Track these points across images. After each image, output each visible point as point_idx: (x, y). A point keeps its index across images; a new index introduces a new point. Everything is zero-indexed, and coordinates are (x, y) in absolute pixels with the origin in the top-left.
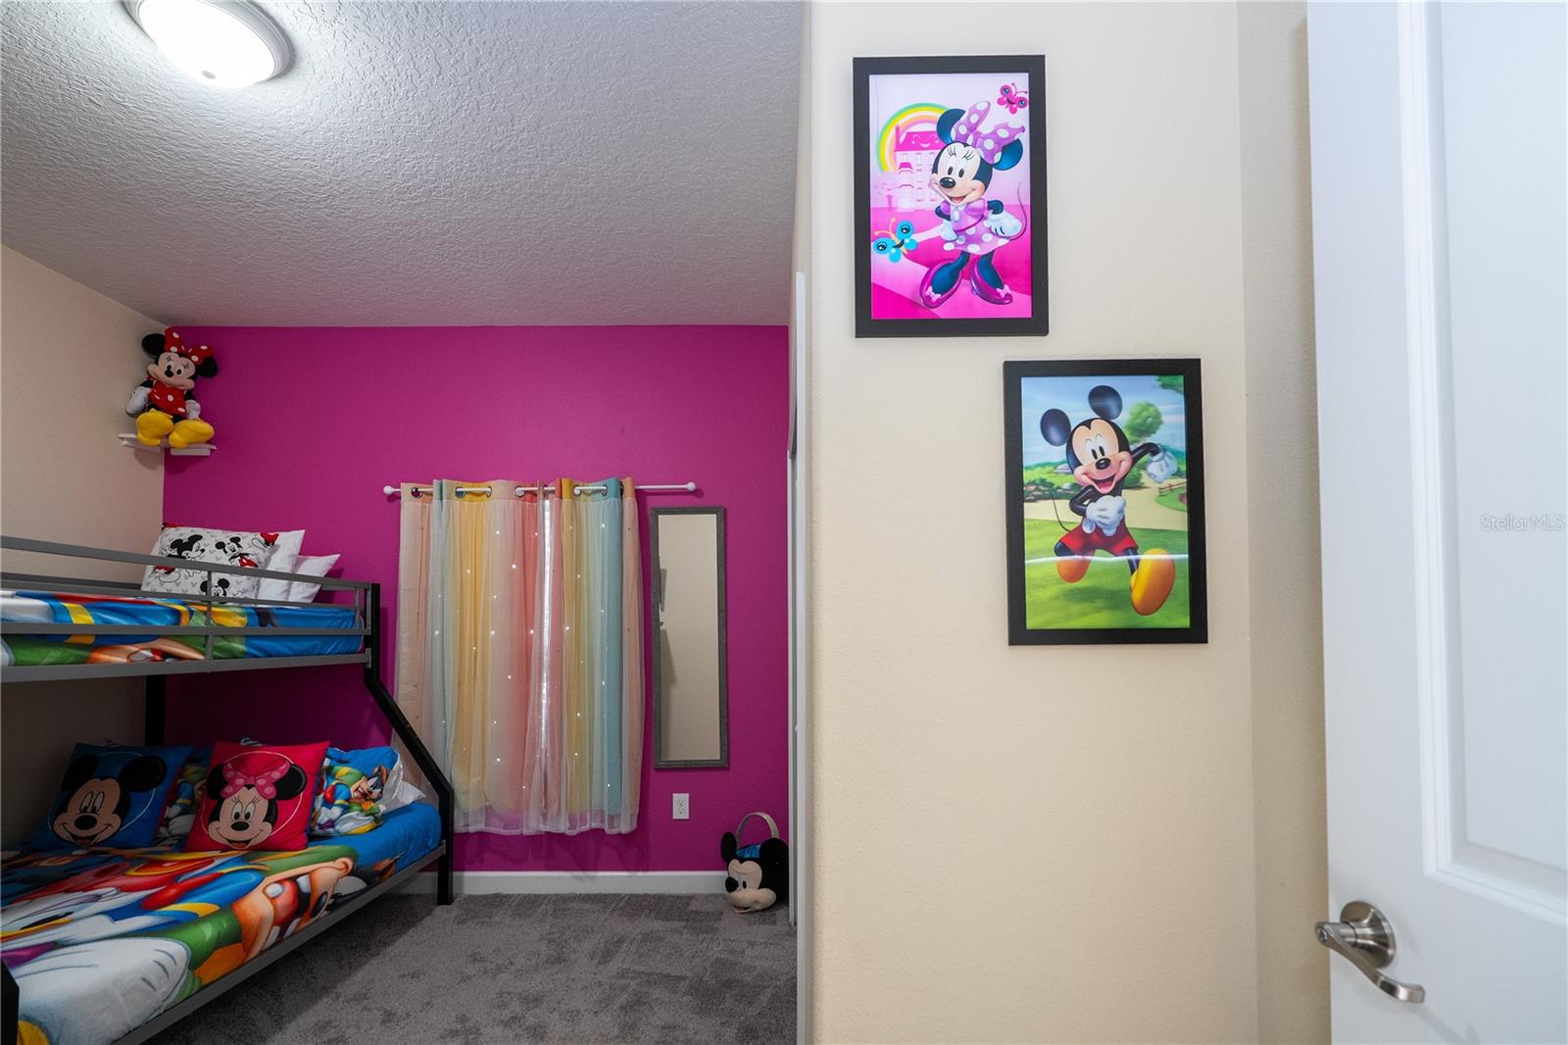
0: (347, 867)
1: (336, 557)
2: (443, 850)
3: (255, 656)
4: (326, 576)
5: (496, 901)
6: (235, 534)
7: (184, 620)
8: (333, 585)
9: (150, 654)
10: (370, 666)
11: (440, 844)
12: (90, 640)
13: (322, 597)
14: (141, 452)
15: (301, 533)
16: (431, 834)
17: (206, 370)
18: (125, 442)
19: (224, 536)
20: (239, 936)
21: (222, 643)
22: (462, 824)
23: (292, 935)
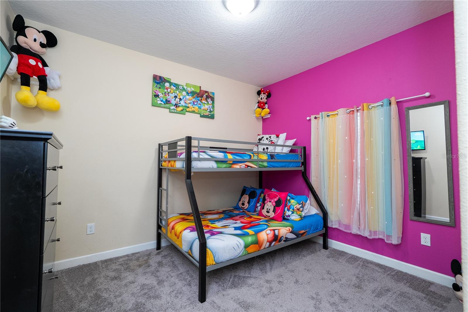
0: (290, 230)
1: (296, 139)
2: (324, 231)
3: (270, 167)
4: (293, 145)
5: (342, 254)
6: (270, 136)
7: (252, 158)
8: (295, 148)
9: (244, 166)
10: (303, 171)
11: (323, 229)
12: (232, 162)
13: (292, 151)
14: (257, 118)
15: (286, 133)
16: (319, 225)
17: (269, 96)
18: (254, 117)
19: (268, 136)
20: (257, 243)
21: (260, 163)
22: (331, 224)
23: (273, 246)
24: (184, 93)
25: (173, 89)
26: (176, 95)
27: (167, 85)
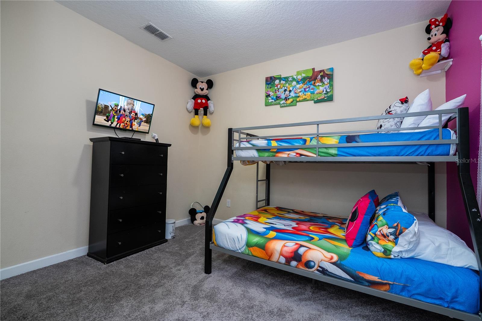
1: (465, 95)
7: (308, 143)
9: (295, 154)
12: (275, 150)
21: (323, 150)
24: (294, 83)
25: (283, 83)
26: (286, 88)
27: (277, 82)
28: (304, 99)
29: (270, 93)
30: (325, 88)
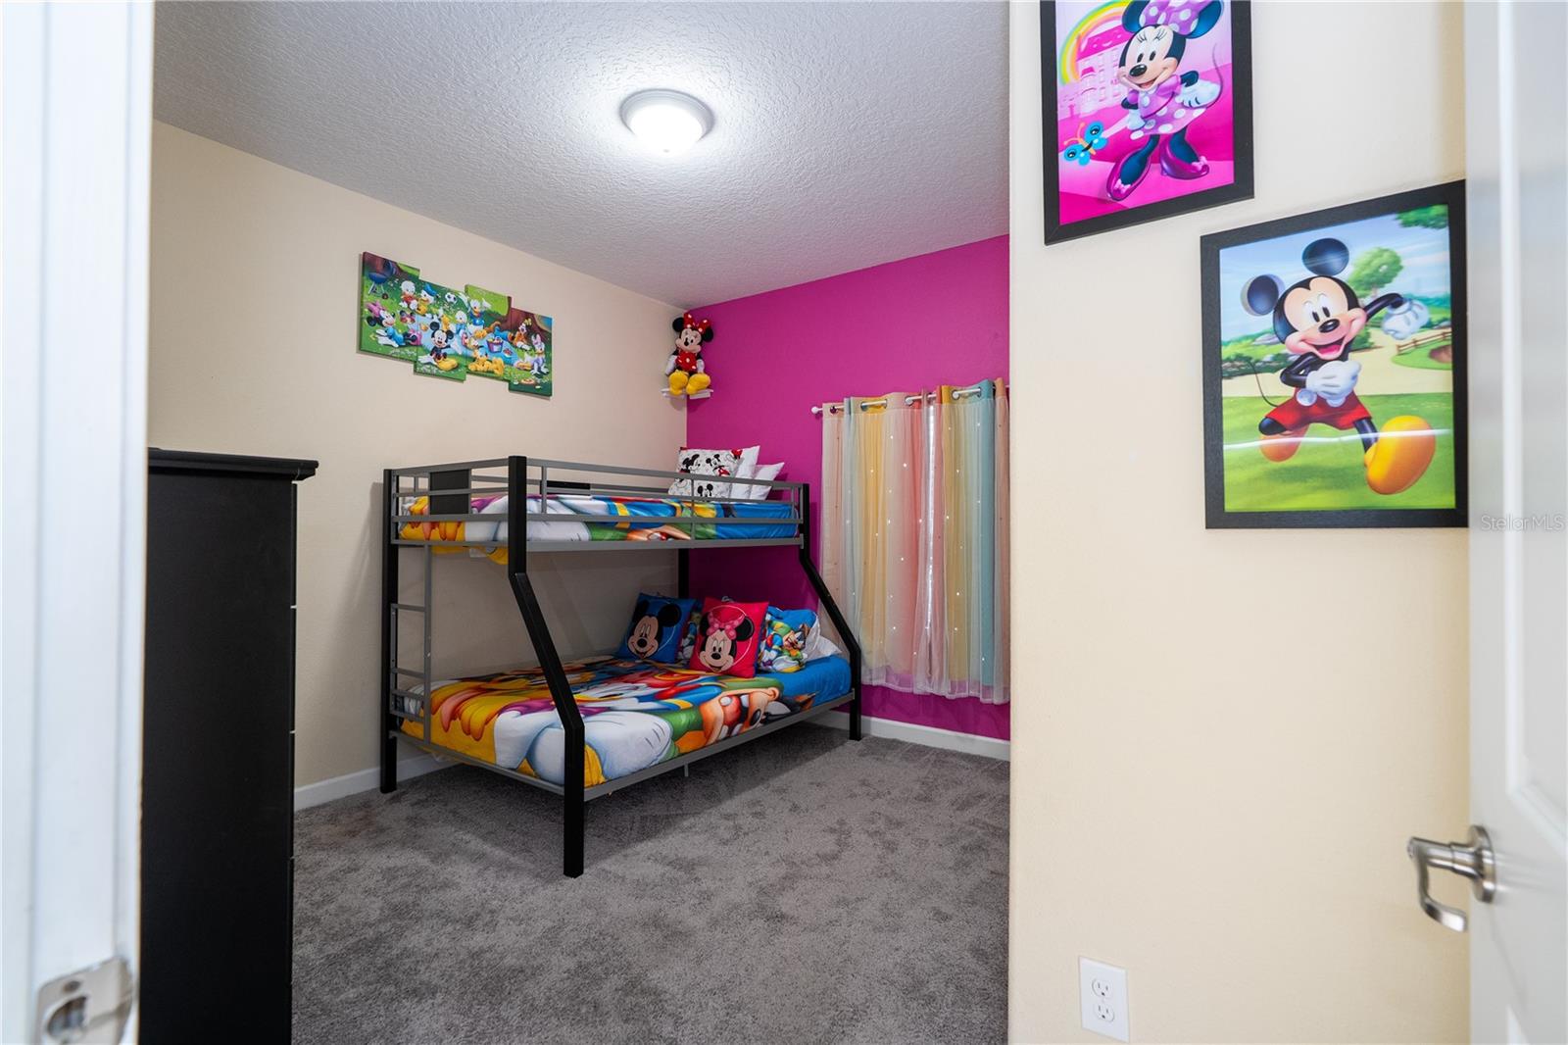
0: (775, 694)
1: (782, 464)
2: (852, 696)
3: (723, 538)
4: (775, 479)
5: (893, 744)
6: (717, 452)
7: (678, 513)
8: (780, 486)
9: (659, 535)
10: (802, 548)
11: (850, 691)
12: (627, 526)
13: (773, 495)
15: (758, 447)
16: (843, 682)
17: (706, 336)
19: (710, 454)
20: (701, 726)
21: (701, 529)
22: (868, 677)
23: (737, 735)
24: (461, 316)
25: (428, 301)
26: (436, 320)
27: (408, 287)
28: (488, 372)
29: (383, 314)
30: (537, 361)
